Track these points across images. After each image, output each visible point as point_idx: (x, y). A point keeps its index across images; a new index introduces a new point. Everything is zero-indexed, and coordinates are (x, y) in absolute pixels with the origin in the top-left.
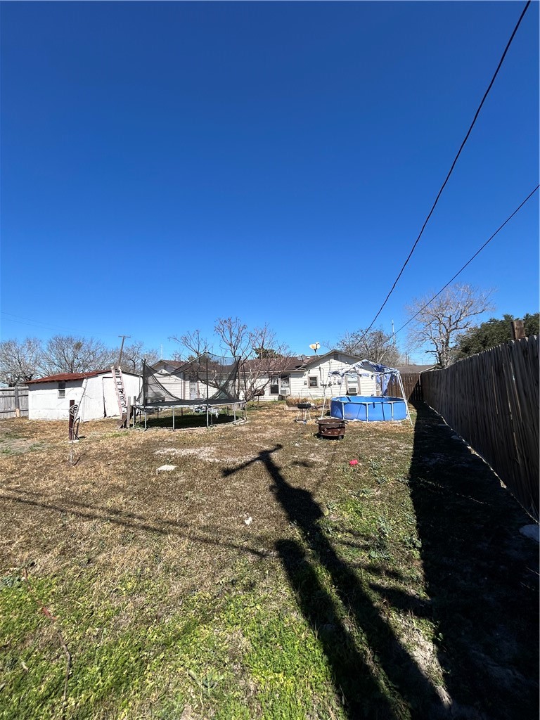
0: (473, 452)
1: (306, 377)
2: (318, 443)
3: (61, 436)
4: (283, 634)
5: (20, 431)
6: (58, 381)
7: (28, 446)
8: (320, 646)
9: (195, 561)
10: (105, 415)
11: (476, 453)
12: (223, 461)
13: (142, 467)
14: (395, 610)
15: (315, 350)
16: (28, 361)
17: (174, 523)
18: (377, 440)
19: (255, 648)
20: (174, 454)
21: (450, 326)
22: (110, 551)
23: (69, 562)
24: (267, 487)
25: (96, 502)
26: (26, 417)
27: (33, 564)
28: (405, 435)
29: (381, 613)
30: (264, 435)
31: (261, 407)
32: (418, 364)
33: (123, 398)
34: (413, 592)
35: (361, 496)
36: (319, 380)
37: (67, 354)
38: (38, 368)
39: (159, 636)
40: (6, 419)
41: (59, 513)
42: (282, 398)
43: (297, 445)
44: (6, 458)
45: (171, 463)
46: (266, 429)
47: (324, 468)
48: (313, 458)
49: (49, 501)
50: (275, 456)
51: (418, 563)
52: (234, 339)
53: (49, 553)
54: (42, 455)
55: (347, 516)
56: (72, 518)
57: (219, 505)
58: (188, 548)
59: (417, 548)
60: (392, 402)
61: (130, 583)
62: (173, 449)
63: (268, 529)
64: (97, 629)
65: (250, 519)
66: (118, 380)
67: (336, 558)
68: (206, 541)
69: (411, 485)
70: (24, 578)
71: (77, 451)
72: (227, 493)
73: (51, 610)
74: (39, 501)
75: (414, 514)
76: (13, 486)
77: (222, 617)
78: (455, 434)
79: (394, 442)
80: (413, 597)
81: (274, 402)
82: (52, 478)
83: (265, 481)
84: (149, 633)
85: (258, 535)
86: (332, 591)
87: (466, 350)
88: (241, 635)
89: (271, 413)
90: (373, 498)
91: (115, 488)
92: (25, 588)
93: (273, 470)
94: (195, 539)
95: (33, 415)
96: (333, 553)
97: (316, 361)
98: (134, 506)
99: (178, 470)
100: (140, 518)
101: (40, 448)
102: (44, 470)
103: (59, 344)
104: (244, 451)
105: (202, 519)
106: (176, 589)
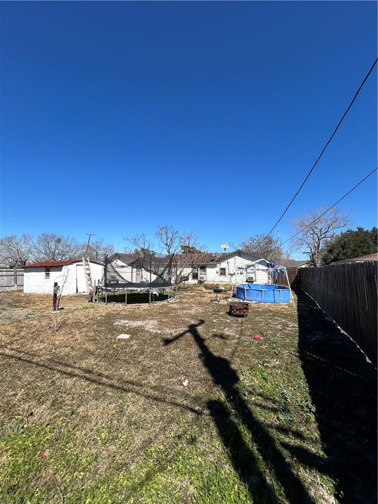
0: (342, 331)
1: (218, 268)
2: (230, 319)
3: (47, 307)
4: (221, 484)
5: (18, 301)
6: (45, 267)
7: (24, 314)
8: (250, 497)
9: (150, 416)
10: (77, 292)
11: (344, 332)
12: (163, 332)
13: (105, 335)
14: (302, 466)
15: (225, 249)
16: (23, 250)
17: (132, 383)
18: (271, 319)
19: (201, 495)
20: (128, 325)
21: (321, 235)
22: (87, 404)
23: (58, 413)
24: (197, 355)
25: (75, 363)
26: (22, 291)
27: (32, 414)
28: (292, 316)
29: (292, 468)
30: (190, 312)
31: (186, 289)
32: (295, 260)
33: (90, 279)
34: (314, 450)
35: (265, 365)
36: (227, 270)
37: (51, 246)
38: (30, 255)
39: (128, 481)
40: (7, 292)
41: (49, 370)
42: (201, 282)
43: (214, 320)
44: (9, 324)
45: (126, 333)
46: (191, 307)
47: (236, 341)
48: (227, 332)
49: (41, 360)
50: (200, 329)
51: (315, 425)
52: (169, 240)
53: (43, 404)
54: (35, 322)
55: (257, 382)
56: (58, 375)
57: (163, 369)
58: (144, 405)
59: (312, 412)
60: (281, 290)
61: (103, 434)
62: (127, 321)
63: (201, 390)
64: (82, 474)
65: (187, 381)
66: (87, 267)
67: (253, 418)
68: (156, 399)
69: (301, 358)
70: (26, 426)
71: (59, 319)
72: (168, 359)
73: (47, 453)
74: (34, 360)
75: (306, 382)
76: (15, 347)
77: (173, 467)
78: (327, 316)
79: (284, 320)
80: (314, 455)
81: (195, 285)
82: (42, 341)
83: (195, 351)
84: (121, 479)
85: (194, 395)
86: (254, 448)
87: (330, 251)
88: (189, 483)
89: (193, 294)
90: (274, 367)
91: (87, 351)
92: (27, 434)
93: (199, 341)
94: (148, 397)
95: (27, 289)
96: (250, 414)
97: (225, 257)
98: (102, 367)
99: (131, 339)
100: (107, 377)
101: (33, 316)
102: (36, 335)
103: (45, 239)
104: (177, 324)
105: (152, 380)
106: (138, 441)
